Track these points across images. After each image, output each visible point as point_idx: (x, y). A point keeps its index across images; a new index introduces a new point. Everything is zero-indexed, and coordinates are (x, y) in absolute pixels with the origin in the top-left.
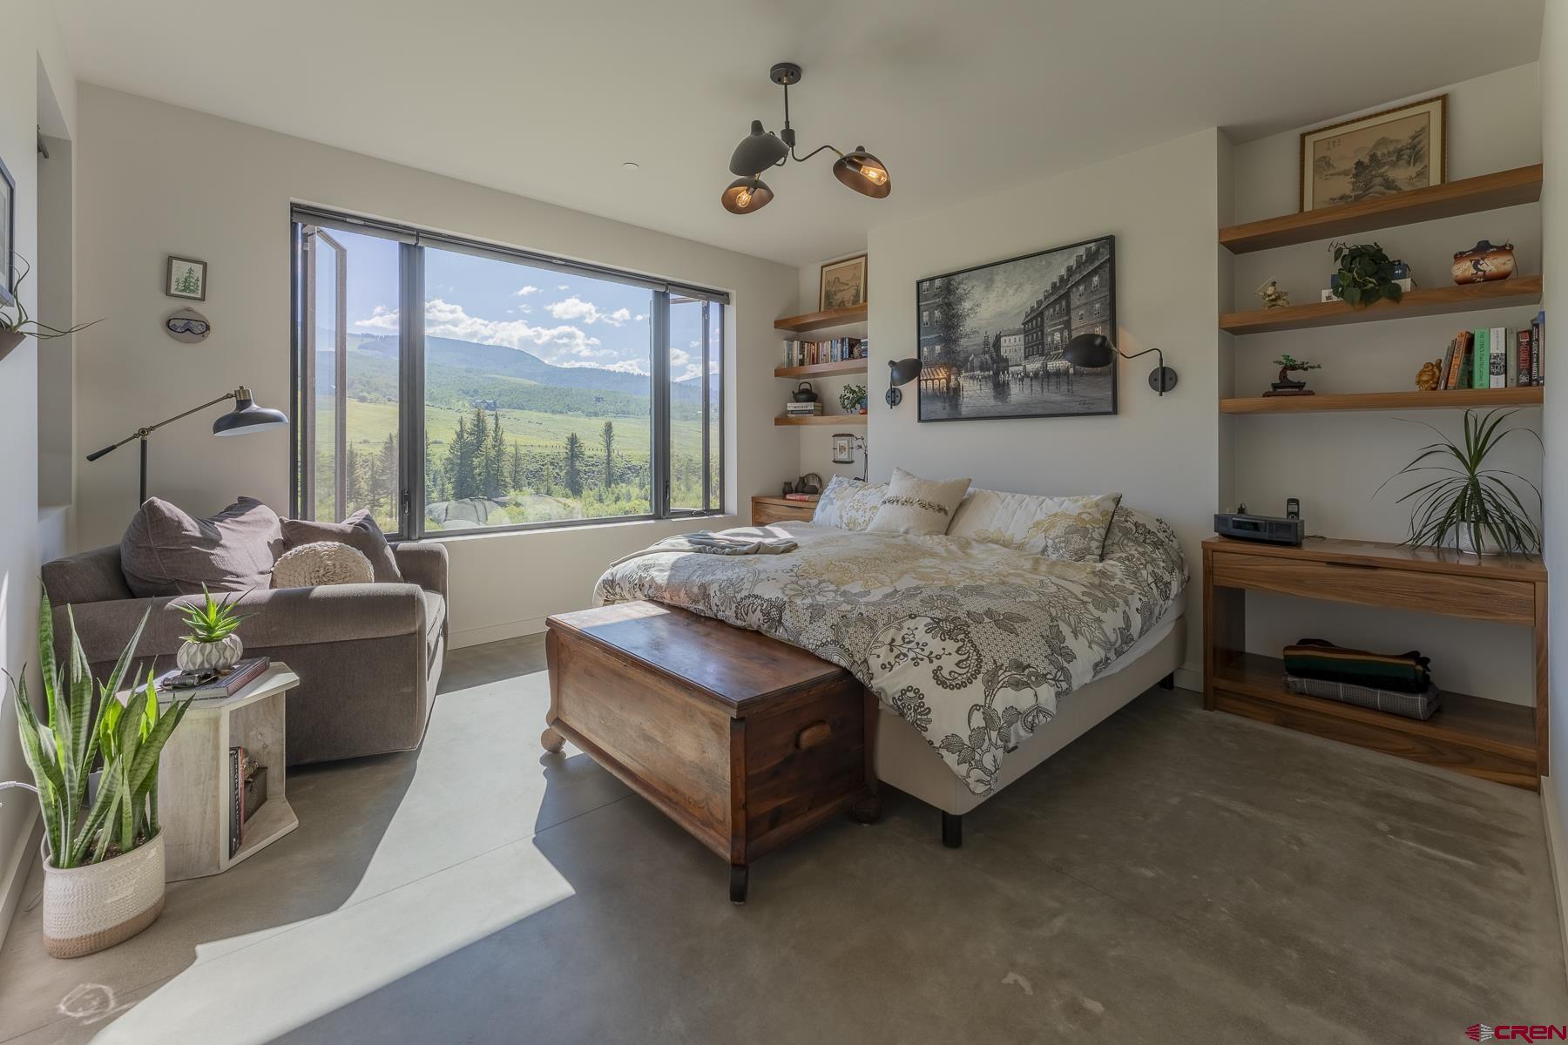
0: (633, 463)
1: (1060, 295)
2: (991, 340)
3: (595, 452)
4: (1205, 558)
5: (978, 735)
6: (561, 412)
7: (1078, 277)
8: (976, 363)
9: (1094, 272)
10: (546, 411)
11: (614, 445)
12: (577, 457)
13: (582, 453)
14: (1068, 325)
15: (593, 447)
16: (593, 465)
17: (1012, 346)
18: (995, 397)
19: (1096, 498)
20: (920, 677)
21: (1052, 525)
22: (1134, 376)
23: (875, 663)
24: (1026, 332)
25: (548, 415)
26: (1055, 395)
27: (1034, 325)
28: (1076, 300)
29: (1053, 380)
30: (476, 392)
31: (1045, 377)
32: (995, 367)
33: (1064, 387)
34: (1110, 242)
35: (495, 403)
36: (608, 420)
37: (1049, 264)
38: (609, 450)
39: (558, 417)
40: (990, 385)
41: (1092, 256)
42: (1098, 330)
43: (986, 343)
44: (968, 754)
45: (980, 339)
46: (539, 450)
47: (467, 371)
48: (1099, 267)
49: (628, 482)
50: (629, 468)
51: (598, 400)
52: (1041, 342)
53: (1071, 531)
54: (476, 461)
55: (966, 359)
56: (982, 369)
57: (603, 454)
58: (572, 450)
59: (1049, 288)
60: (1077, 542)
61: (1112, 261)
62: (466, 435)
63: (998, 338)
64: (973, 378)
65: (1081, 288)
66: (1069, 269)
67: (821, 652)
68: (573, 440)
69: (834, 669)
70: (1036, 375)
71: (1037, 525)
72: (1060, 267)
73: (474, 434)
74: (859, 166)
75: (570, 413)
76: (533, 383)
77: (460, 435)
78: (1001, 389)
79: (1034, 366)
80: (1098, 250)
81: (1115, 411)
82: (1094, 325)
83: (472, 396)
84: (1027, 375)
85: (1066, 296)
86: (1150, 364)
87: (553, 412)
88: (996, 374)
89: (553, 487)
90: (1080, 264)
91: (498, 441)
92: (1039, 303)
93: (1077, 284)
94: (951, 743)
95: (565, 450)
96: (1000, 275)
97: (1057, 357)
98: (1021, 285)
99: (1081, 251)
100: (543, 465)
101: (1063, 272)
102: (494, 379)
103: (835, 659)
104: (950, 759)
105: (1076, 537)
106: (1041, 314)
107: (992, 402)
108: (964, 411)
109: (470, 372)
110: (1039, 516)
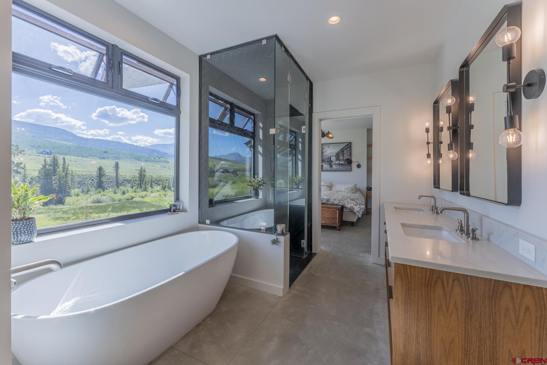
0: (127, 178)
1: (342, 151)
2: (329, 157)
3: (109, 174)
4: (366, 193)
5: (360, 210)
6: (87, 157)
7: (345, 148)
8: (326, 161)
9: (348, 148)
10: (79, 156)
11: (120, 171)
12: (103, 176)
13: (104, 174)
14: (343, 156)
15: (109, 171)
16: (108, 179)
17: (333, 159)
18: (330, 167)
19: (353, 185)
20: (352, 205)
21: (348, 189)
22: (354, 165)
23: (346, 204)
24: (336, 156)
25: (80, 158)
26: (341, 168)
27: (337, 155)
28: (345, 152)
29: (341, 165)
30: (39, 146)
31: (339, 164)
32: (330, 162)
33: (343, 166)
34: (350, 143)
35: (51, 152)
36: (116, 161)
37: (340, 145)
38: (117, 174)
39: (84, 159)
40: (329, 165)
41: (348, 145)
42: (349, 157)
43: (328, 158)
44: (359, 213)
45: (327, 157)
46: (80, 173)
47: (33, 137)
48: (349, 147)
49: (125, 186)
50: (125, 180)
51: (105, 152)
52: (339, 158)
53: (351, 189)
54: (54, 178)
55: (324, 160)
56: (327, 162)
57: (114, 175)
58: (100, 173)
59: (340, 149)
60: (352, 191)
61: (351, 146)
62: (47, 167)
63: (331, 157)
64: (325, 164)
65: (346, 150)
66: (344, 147)
67: (338, 204)
68: (100, 169)
69: (341, 206)
70: (338, 164)
71: (346, 189)
72: (342, 146)
73: (51, 166)
74: (329, 134)
75: (90, 157)
76: (71, 144)
77: (44, 166)
78: (331, 166)
79: (337, 162)
80: (349, 144)
81: (351, 171)
82: (348, 156)
83: (37, 148)
84: (336, 164)
85: (343, 151)
86: (357, 163)
87: (83, 157)
88: (330, 163)
89: (90, 188)
90: (346, 146)
91: (65, 169)
92: (338, 152)
93: (345, 149)
94: (357, 212)
95: (96, 173)
96: (331, 146)
97: (342, 161)
98: (335, 148)
99: (346, 144)
100: (83, 179)
101: (343, 147)
102: (49, 141)
103: (341, 204)
104: (357, 213)
105: (352, 190)
106: (339, 154)
107: (329, 168)
108: (324, 170)
109: (35, 137)
110: (346, 188)
